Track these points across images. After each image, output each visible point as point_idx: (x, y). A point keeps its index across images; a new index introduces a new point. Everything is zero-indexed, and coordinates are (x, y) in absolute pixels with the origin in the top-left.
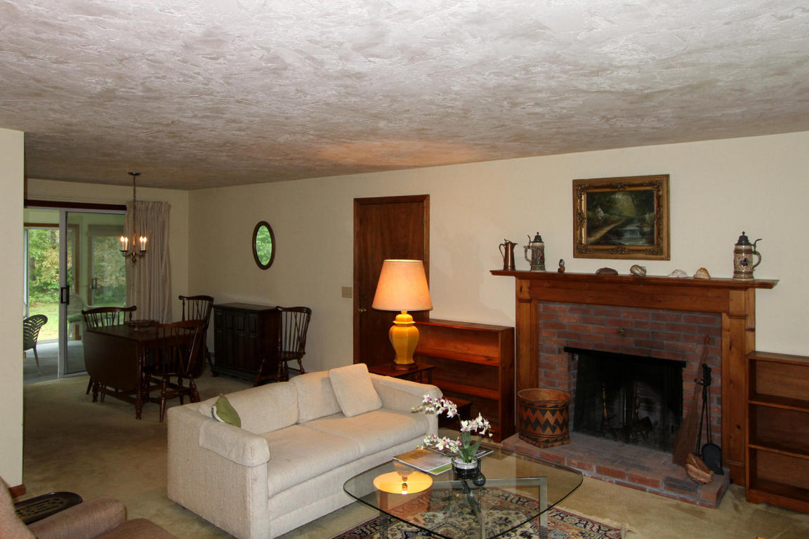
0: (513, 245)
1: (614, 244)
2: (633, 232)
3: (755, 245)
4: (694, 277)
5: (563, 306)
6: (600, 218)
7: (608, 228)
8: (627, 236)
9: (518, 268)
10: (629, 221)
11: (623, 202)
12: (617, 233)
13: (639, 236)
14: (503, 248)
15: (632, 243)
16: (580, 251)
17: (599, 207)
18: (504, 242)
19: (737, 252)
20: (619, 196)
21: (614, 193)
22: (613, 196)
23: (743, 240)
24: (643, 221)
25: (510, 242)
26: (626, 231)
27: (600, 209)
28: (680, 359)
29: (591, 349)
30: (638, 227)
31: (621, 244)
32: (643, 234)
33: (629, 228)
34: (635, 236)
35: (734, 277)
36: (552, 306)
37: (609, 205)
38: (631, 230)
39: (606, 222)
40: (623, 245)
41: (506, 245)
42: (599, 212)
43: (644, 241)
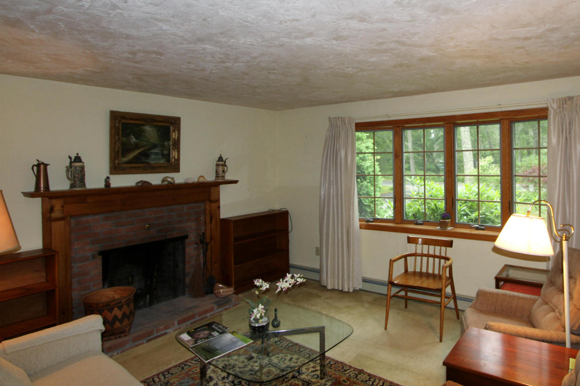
0: (46, 165)
1: (143, 163)
2: (156, 154)
3: (225, 162)
4: (197, 182)
5: (97, 217)
6: (132, 143)
7: (138, 151)
8: (153, 156)
9: (53, 187)
10: (154, 146)
11: (150, 131)
12: (146, 154)
13: (161, 157)
14: (35, 168)
15: (156, 162)
16: (116, 168)
17: (132, 134)
18: (36, 163)
19: (217, 165)
20: (147, 128)
21: (144, 125)
22: (143, 127)
23: (220, 159)
24: (163, 146)
25: (43, 163)
26: (152, 153)
27: (132, 136)
28: (184, 235)
29: (123, 246)
30: (160, 150)
31: (147, 163)
32: (163, 155)
33: (153, 151)
34: (158, 157)
35: (216, 179)
36: (85, 219)
37: (139, 135)
38: (155, 153)
39: (137, 146)
40: (150, 163)
41: (38, 166)
42: (131, 138)
43: (164, 160)
